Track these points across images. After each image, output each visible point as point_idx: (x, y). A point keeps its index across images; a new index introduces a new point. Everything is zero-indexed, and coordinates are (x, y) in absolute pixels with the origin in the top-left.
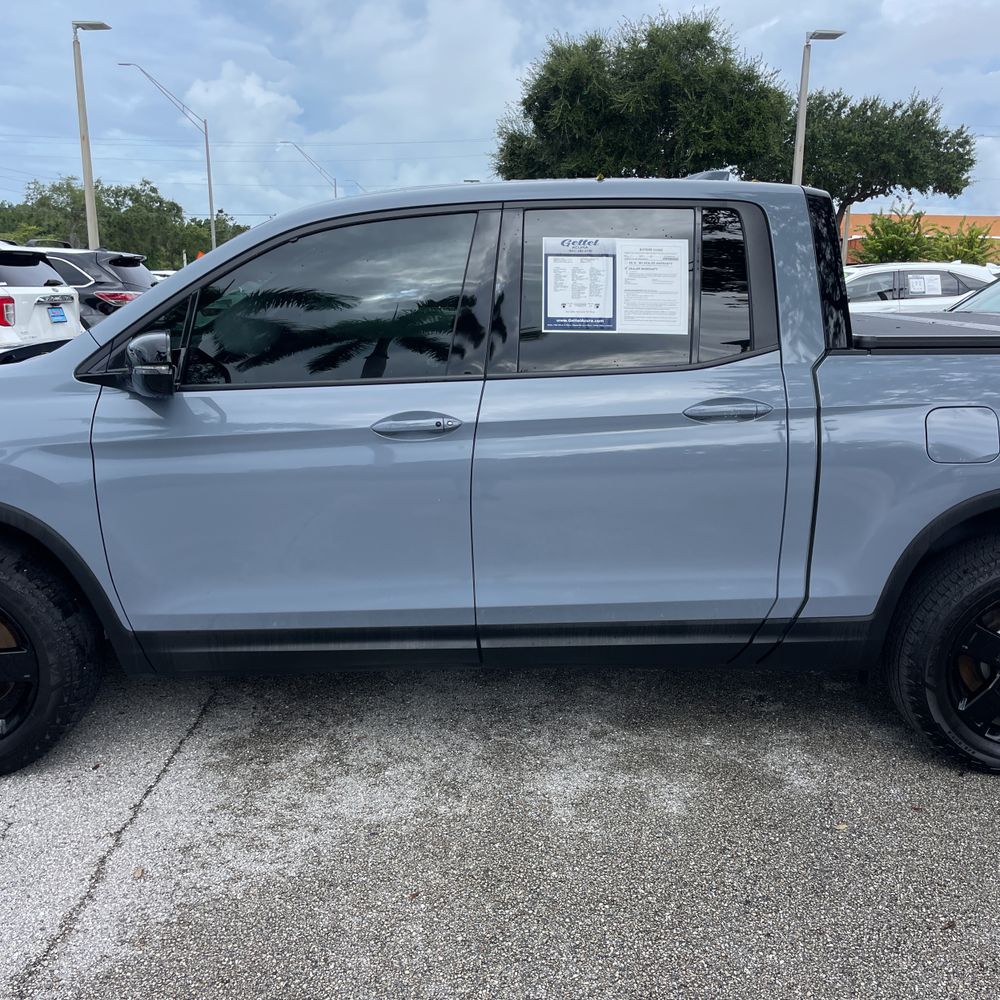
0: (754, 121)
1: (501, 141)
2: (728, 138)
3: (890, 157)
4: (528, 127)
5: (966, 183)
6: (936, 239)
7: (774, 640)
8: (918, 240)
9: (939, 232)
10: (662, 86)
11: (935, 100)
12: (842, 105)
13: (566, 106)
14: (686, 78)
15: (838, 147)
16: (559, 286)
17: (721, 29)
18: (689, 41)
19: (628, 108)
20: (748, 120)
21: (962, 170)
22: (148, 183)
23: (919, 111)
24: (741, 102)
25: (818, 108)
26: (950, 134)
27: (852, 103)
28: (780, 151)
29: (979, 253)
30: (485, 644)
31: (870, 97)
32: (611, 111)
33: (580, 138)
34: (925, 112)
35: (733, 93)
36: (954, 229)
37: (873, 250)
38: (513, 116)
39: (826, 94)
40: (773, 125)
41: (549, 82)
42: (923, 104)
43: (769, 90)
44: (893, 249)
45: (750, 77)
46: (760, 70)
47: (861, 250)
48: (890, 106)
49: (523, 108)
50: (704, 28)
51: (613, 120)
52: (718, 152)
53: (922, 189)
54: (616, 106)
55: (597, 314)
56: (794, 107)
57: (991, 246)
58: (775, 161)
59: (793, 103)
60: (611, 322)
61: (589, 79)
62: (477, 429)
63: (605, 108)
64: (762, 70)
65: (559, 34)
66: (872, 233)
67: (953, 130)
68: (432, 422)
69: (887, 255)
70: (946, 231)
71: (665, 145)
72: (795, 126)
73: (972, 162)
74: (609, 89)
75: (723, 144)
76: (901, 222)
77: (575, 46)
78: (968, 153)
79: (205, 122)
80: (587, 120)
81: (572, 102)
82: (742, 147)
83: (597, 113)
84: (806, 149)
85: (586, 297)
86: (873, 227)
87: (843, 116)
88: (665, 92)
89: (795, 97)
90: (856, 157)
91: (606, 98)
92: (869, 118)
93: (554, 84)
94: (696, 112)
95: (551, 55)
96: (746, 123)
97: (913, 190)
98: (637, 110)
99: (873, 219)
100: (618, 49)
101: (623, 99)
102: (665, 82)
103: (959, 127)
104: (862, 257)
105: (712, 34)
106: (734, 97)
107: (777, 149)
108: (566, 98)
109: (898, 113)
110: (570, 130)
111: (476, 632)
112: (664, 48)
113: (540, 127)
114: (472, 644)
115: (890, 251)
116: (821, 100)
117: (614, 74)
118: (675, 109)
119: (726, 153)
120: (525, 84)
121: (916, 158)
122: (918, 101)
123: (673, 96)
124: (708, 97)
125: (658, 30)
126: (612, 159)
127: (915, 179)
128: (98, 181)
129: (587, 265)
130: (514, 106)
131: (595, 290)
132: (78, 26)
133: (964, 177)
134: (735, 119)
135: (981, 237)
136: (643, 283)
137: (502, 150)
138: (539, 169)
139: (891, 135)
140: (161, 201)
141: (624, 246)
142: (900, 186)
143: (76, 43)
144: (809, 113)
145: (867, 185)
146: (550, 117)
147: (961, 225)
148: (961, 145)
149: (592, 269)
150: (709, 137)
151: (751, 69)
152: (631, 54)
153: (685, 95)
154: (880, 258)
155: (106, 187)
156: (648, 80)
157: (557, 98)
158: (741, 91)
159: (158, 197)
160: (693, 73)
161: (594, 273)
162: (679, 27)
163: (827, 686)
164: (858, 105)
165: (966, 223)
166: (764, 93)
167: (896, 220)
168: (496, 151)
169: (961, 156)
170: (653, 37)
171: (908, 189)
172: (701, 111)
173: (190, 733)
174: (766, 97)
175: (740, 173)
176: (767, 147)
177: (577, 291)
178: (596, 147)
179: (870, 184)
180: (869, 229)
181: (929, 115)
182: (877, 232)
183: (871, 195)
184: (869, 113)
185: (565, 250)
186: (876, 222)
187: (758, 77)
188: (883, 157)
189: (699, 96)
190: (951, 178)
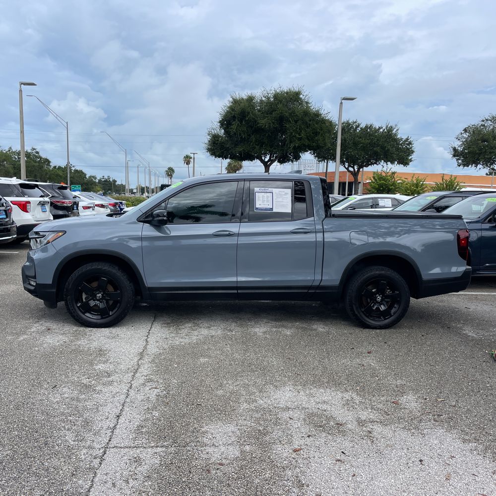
0: (319, 133)
1: (209, 137)
2: (308, 139)
3: (378, 149)
4: (222, 132)
5: (411, 160)
6: (402, 184)
7: (314, 291)
8: (394, 184)
9: (402, 180)
10: (280, 117)
11: (396, 125)
12: (358, 126)
13: (238, 124)
14: (290, 114)
15: (355, 144)
16: (259, 200)
17: (305, 94)
18: (291, 99)
19: (265, 126)
20: (317, 132)
21: (409, 155)
22: (35, 149)
23: (390, 130)
24: (314, 125)
25: (347, 128)
26: (403, 140)
27: (361, 126)
28: (331, 145)
29: (421, 190)
30: (239, 291)
31: (369, 124)
32: (258, 127)
33: (244, 137)
34: (392, 131)
35: (310, 121)
36: (410, 180)
37: (374, 188)
38: (214, 127)
39: (350, 122)
40: (327, 135)
41: (231, 114)
42: (391, 127)
43: (326, 120)
44: (383, 188)
45: (317, 114)
46: (322, 112)
47: (369, 187)
48: (377, 127)
49: (219, 124)
50: (298, 94)
51: (259, 130)
52: (304, 145)
53: (392, 163)
54: (260, 125)
55: (269, 207)
56: (337, 126)
57: (426, 187)
58: (329, 150)
59: (336, 125)
60: (272, 209)
61: (249, 113)
62: (239, 235)
63: (256, 125)
64: (323, 112)
65: (235, 94)
66: (374, 181)
67: (404, 138)
68: (228, 233)
69: (381, 190)
70: (406, 180)
71: (281, 141)
72: (337, 135)
73: (413, 152)
74: (257, 118)
75: (307, 142)
76: (386, 176)
77: (242, 99)
78: (411, 148)
79: (67, 123)
80: (247, 130)
81: (241, 122)
82: (314, 144)
83: (252, 127)
84: (342, 144)
85: (265, 203)
86: (374, 178)
87: (358, 131)
88: (281, 119)
89: (337, 123)
90: (364, 149)
91: (256, 121)
92: (369, 133)
93: (233, 115)
94: (295, 128)
95: (232, 103)
96: (316, 134)
97: (389, 163)
98: (270, 127)
99: (374, 174)
100: (261, 100)
101: (263, 122)
102: (281, 116)
103: (407, 137)
104: (369, 191)
105: (301, 96)
106: (311, 123)
107: (329, 145)
108: (238, 120)
109: (381, 130)
110: (240, 134)
111: (237, 288)
112: (281, 102)
113: (226, 132)
114: (236, 291)
115: (381, 189)
116: (348, 124)
117: (259, 111)
118: (286, 126)
119: (307, 146)
120: (220, 114)
121: (388, 150)
122: (389, 126)
123: (284, 121)
124: (300, 122)
125: (278, 93)
126: (259, 147)
127: (389, 159)
128: (10, 148)
129: (266, 195)
130: (216, 123)
131: (268, 201)
132: (22, 84)
133: (410, 158)
134: (312, 132)
135: (421, 183)
136: (280, 200)
137: (209, 141)
138: (226, 150)
139: (378, 140)
140: (41, 158)
141: (275, 191)
142: (383, 161)
143: (21, 91)
144: (343, 129)
145: (369, 160)
146: (231, 129)
147: (413, 177)
148: (408, 145)
149: (267, 196)
150: (300, 139)
151: (318, 111)
152: (266, 103)
153: (290, 121)
154: (377, 191)
155: (14, 150)
156: (274, 114)
157: (234, 120)
158: (313, 120)
159: (39, 156)
160: (294, 112)
161: (268, 197)
162: (287, 93)
163: (332, 315)
164: (364, 126)
165: (415, 177)
166: (324, 121)
167: (384, 174)
168: (207, 141)
169: (408, 149)
170: (276, 96)
171: (386, 163)
172: (297, 128)
173: (154, 321)
174: (325, 123)
175: (314, 154)
176: (325, 144)
177: (263, 201)
178: (251, 142)
179: (370, 160)
180: (372, 179)
181: (394, 132)
182: (376, 180)
183: (371, 164)
184: (369, 130)
185: (260, 191)
186: (375, 175)
187: (321, 115)
188: (375, 149)
189: (296, 122)
190: (404, 158)
